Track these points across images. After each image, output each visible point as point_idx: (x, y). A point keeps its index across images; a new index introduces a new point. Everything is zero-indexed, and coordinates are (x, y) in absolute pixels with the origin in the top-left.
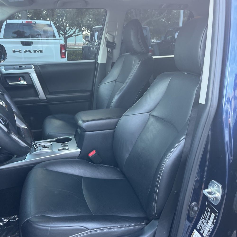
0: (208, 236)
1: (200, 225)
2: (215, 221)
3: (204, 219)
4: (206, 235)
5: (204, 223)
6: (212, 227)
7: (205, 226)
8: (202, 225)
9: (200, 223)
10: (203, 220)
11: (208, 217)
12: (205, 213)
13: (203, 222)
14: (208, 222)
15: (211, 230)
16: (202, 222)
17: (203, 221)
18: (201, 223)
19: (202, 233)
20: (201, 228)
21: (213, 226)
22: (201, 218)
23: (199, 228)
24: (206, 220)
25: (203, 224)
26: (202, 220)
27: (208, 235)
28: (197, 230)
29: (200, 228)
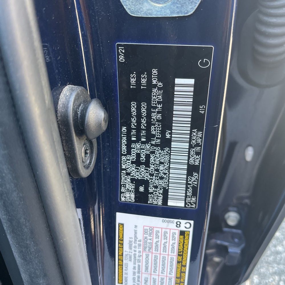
0: (194, 194)
1: (132, 180)
2: (203, 110)
3: (138, 140)
4: (186, 196)
5: (148, 157)
6: (197, 145)
7: (161, 168)
8: (142, 173)
9: (128, 174)
10: (134, 152)
11: (159, 116)
12: (134, 113)
13: (143, 158)
14: (168, 136)
15: (196, 161)
16: (137, 163)
17: (138, 155)
18: (132, 169)
19: (160, 203)
20: (146, 189)
21: (199, 137)
22: (124, 148)
23: (133, 196)
24: (150, 137)
25: (147, 164)
26: (129, 153)
27: (194, 189)
28: (128, 208)
29: (142, 189)
